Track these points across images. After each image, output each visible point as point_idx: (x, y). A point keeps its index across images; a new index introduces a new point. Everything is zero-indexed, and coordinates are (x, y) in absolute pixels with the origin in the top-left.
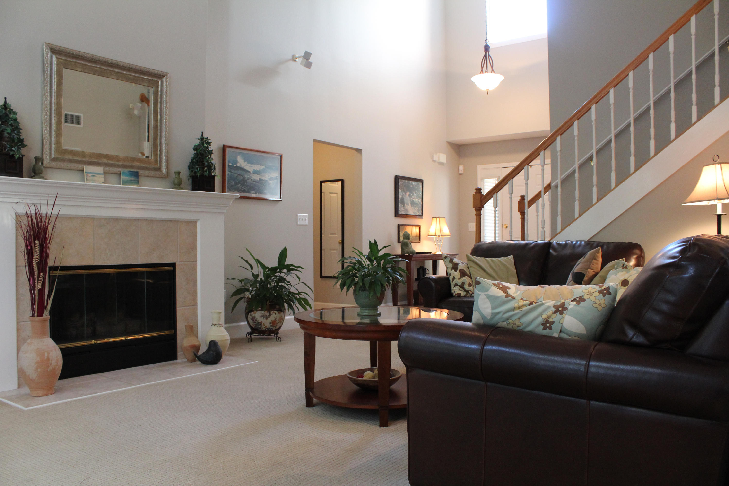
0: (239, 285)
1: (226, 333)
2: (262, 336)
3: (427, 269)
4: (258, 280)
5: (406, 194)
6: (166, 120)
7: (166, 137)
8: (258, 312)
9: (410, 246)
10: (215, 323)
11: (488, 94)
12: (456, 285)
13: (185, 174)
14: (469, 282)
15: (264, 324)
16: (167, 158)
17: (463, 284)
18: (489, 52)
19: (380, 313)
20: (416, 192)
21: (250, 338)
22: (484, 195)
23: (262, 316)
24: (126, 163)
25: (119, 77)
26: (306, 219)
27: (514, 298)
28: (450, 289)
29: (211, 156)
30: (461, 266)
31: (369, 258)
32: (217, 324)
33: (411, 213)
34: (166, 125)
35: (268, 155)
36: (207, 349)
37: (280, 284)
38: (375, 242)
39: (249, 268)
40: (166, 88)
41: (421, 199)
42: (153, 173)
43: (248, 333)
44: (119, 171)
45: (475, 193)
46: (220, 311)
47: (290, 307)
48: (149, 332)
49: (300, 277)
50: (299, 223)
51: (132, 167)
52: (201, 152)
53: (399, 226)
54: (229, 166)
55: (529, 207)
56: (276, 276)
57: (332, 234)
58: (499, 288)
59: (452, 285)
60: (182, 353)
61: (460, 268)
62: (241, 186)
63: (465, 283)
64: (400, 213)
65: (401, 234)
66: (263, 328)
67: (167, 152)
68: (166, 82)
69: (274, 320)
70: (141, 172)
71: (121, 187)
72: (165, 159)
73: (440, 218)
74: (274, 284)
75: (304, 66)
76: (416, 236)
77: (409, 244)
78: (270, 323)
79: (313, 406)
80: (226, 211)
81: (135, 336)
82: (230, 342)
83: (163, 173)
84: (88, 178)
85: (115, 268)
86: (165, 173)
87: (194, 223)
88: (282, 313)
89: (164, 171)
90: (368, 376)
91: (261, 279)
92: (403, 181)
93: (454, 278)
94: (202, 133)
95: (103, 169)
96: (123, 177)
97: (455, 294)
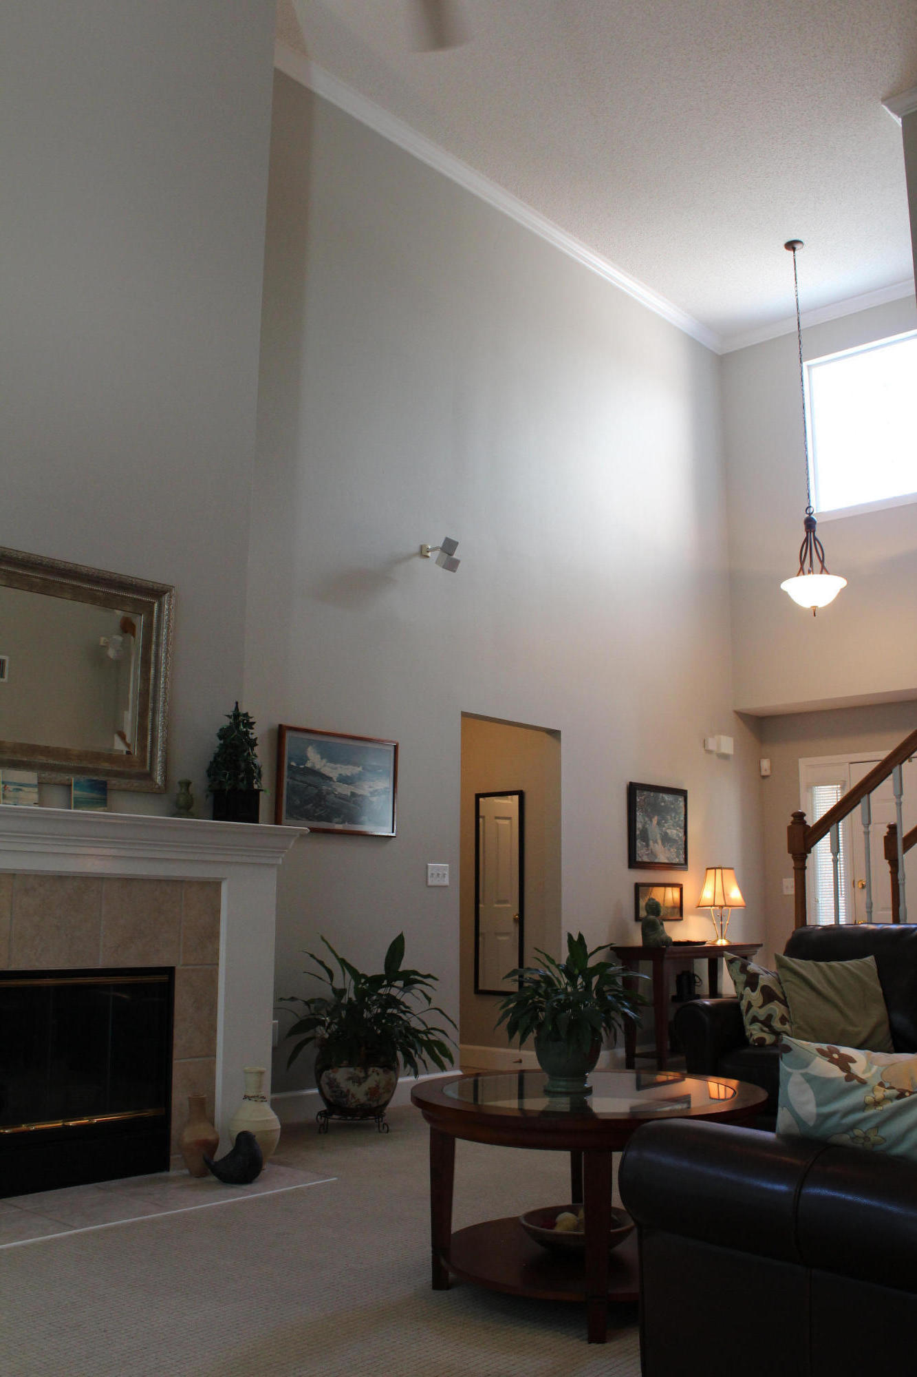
0: (303, 1011)
1: (273, 1116)
2: (349, 1120)
3: (698, 977)
4: (343, 1001)
5: (651, 821)
6: (166, 677)
7: (164, 712)
8: (340, 1069)
9: (661, 928)
10: (251, 1094)
11: (815, 615)
12: (755, 1020)
13: (200, 785)
14: (783, 1015)
15: (353, 1096)
16: (166, 753)
17: (770, 1017)
18: (816, 533)
19: (591, 1088)
20: (673, 815)
21: (323, 1125)
22: (811, 826)
23: (349, 1079)
24: (84, 764)
25: (77, 594)
26: (444, 874)
27: (863, 1083)
28: (742, 1028)
29: (253, 750)
30: (764, 980)
31: (567, 971)
32: (254, 1097)
33: (662, 858)
34: (165, 688)
35: (369, 745)
36: (232, 1149)
37: (389, 1011)
38: (581, 937)
39: (326, 976)
40: (169, 615)
41: (682, 831)
42: (136, 783)
43: (320, 1113)
44: (68, 780)
45: (792, 823)
46: (263, 1069)
47: (410, 1060)
48: (112, 1111)
49: (430, 995)
50: (430, 883)
51: (95, 771)
52: (233, 742)
53: (637, 886)
54: (290, 767)
55: (906, 849)
56: (381, 995)
57: (499, 902)
58: (832, 1061)
59: (747, 1020)
60: (179, 1156)
61: (761, 983)
62: (314, 808)
63: (774, 1016)
64: (638, 859)
65: (642, 903)
66: (352, 1103)
67: (167, 742)
68: (169, 605)
69: (374, 1086)
70: (113, 782)
71: (71, 813)
72: (162, 756)
73: (723, 870)
74: (377, 1010)
75: (444, 567)
76: (674, 907)
77: (659, 923)
78: (367, 1094)
79: (448, 1288)
80: (280, 861)
81: (85, 1118)
82: (281, 1133)
83: (156, 784)
84: (8, 794)
85: (51, 977)
86: (160, 783)
87: (216, 885)
88: (392, 1072)
89: (159, 779)
90: (566, 1222)
91: (350, 999)
92: (645, 793)
93: (750, 1005)
94: (237, 703)
95: (36, 776)
96: (75, 793)
97: (754, 1040)
